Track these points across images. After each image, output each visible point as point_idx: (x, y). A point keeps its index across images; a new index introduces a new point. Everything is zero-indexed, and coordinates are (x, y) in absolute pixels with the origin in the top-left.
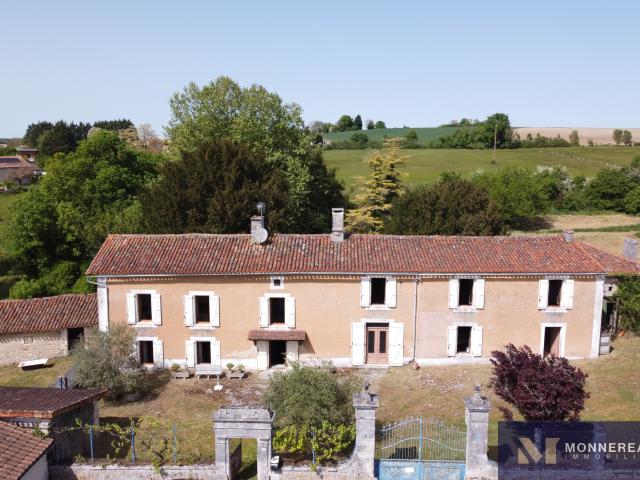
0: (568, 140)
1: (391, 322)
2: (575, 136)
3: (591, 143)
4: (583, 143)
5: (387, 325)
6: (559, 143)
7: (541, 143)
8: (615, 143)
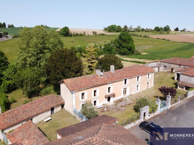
0: (83, 34)
1: (127, 87)
2: (84, 33)
3: (88, 35)
4: (86, 35)
5: (126, 88)
6: (81, 35)
7: (77, 35)
8: (93, 35)
